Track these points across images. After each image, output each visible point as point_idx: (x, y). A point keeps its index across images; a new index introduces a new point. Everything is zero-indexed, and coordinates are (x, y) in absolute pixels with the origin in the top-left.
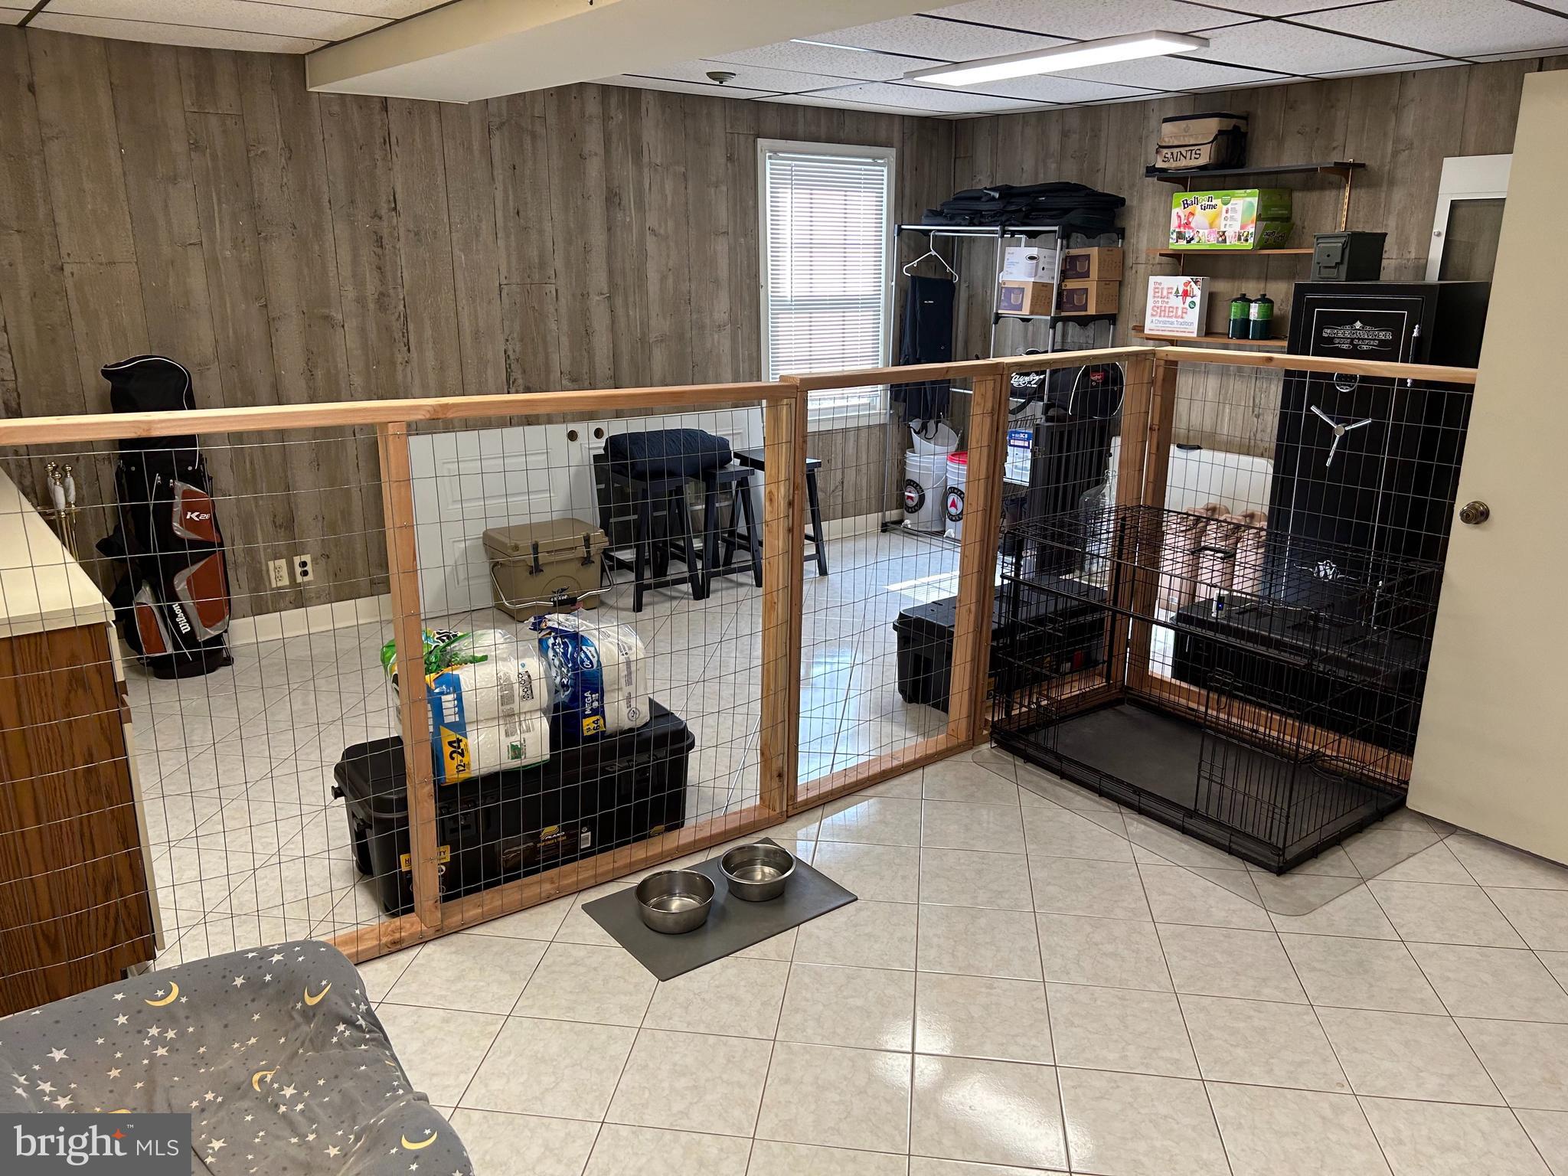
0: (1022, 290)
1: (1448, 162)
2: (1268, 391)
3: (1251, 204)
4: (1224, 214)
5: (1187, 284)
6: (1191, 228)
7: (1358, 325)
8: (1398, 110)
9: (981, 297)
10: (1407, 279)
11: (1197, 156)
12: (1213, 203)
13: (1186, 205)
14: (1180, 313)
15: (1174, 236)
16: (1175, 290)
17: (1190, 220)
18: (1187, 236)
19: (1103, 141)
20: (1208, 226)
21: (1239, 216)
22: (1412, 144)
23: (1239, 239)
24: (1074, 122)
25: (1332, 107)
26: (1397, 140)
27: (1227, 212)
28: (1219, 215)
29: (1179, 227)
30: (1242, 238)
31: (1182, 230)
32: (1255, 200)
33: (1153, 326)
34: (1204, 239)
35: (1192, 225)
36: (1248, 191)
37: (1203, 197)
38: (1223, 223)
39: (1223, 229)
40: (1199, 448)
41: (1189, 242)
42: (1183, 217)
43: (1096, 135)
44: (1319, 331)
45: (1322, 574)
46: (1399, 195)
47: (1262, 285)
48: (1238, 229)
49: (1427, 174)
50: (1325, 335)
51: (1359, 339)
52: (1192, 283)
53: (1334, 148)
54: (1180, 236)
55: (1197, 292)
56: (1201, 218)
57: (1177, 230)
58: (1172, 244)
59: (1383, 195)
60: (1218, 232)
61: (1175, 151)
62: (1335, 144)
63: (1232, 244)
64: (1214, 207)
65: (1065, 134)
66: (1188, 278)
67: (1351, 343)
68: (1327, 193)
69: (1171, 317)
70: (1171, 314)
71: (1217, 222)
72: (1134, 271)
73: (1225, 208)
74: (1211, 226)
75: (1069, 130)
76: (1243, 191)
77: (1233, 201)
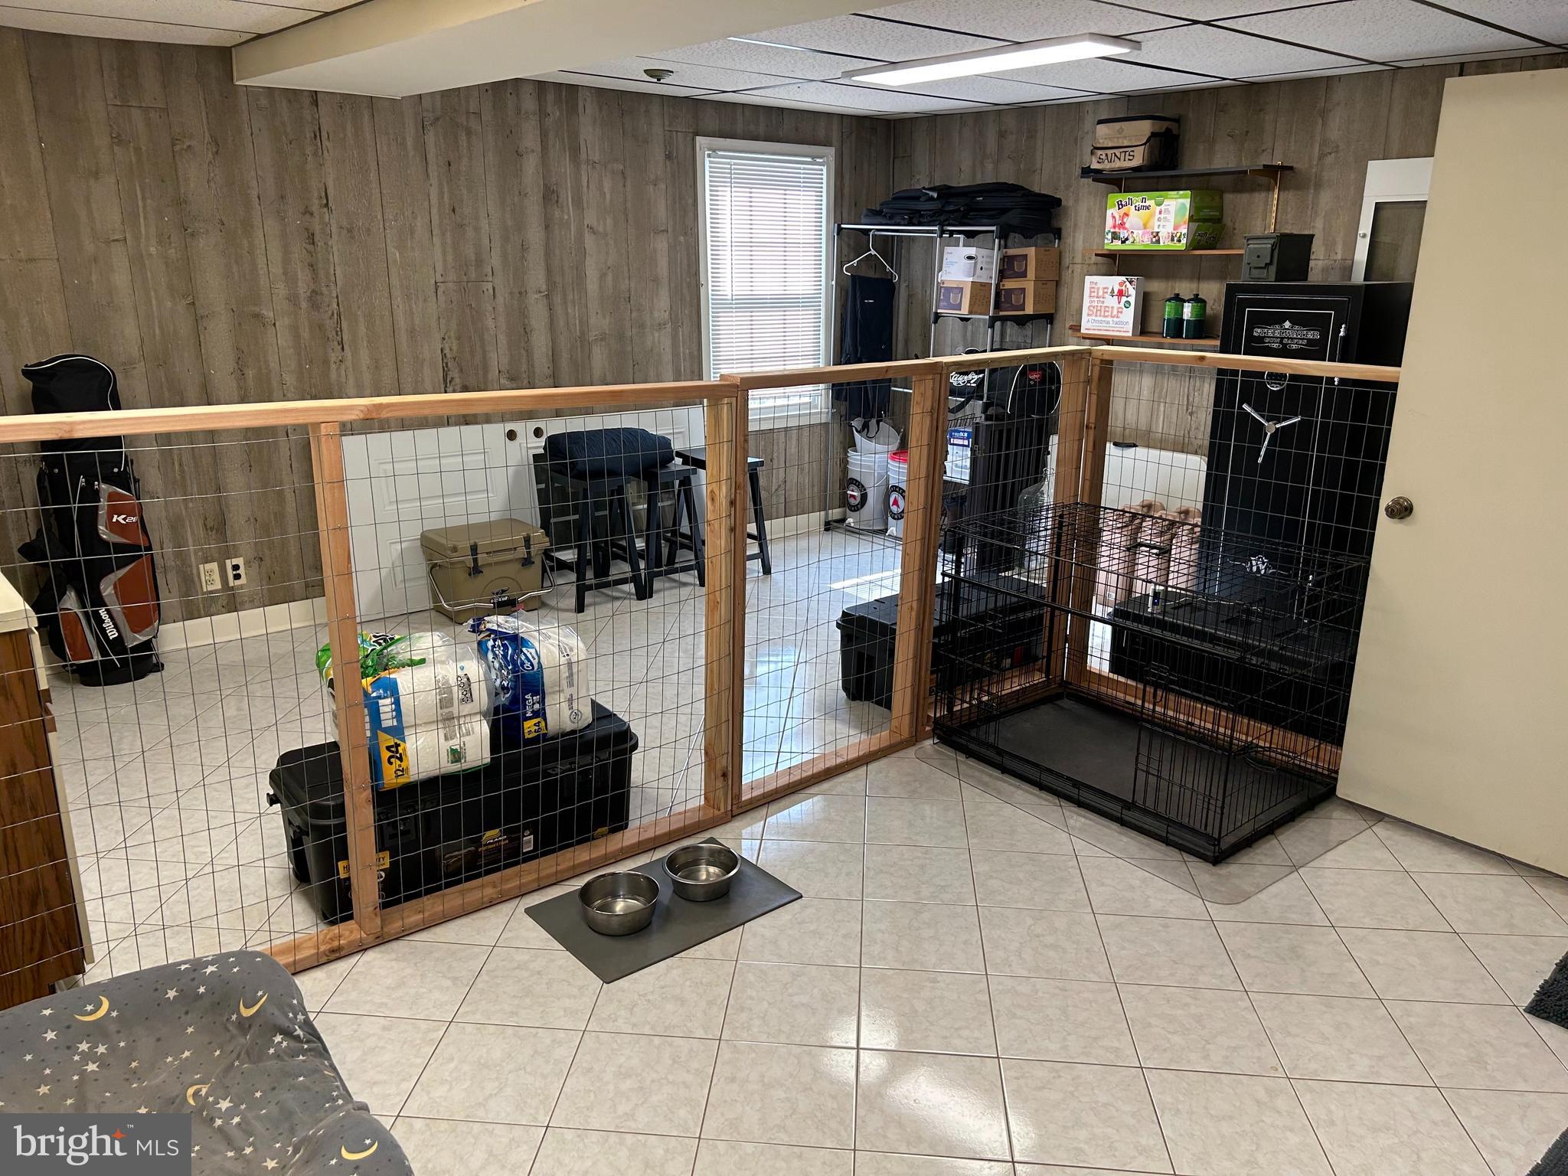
0: (961, 290)
1: (1373, 165)
2: (1201, 389)
3: (1184, 205)
4: (1157, 215)
5: (1121, 284)
6: (1125, 228)
7: (1287, 324)
8: (1324, 114)
9: (920, 296)
10: (1334, 280)
11: (1131, 158)
12: (1147, 204)
13: (1120, 205)
14: (1115, 313)
15: (1109, 236)
16: (1110, 291)
17: (1125, 220)
18: (1122, 236)
19: (1039, 143)
20: (1142, 227)
21: (1172, 217)
22: (1337, 147)
23: (1172, 240)
24: (1010, 122)
25: (1261, 110)
26: (1324, 142)
27: (1160, 213)
28: (1152, 215)
29: (1114, 227)
30: (1175, 239)
31: (1117, 230)
32: (1187, 202)
33: (1089, 325)
34: (1140, 241)
35: (1127, 226)
36: (1181, 192)
37: (1137, 198)
38: (1157, 223)
39: (1156, 230)
40: (1135, 446)
41: (1123, 242)
42: (1117, 217)
43: (1032, 135)
44: (1250, 330)
45: (1255, 569)
46: (1326, 198)
47: (1194, 286)
48: (1171, 230)
49: (1353, 177)
50: (1255, 334)
51: (1288, 338)
52: (1127, 283)
53: (1263, 151)
54: (1115, 236)
55: (1132, 292)
56: (1135, 218)
57: (1112, 230)
58: (1108, 244)
59: (1311, 196)
60: (1152, 233)
61: (1109, 152)
62: (1264, 147)
63: (1165, 244)
64: (1148, 208)
65: (1002, 135)
66: (1123, 278)
67: (1281, 342)
68: (1256, 195)
69: (1107, 316)
70: (1107, 314)
71: (1150, 224)
72: (1070, 272)
73: (1158, 209)
74: (1145, 227)
75: (1006, 131)
76: (1175, 192)
77: (1166, 202)
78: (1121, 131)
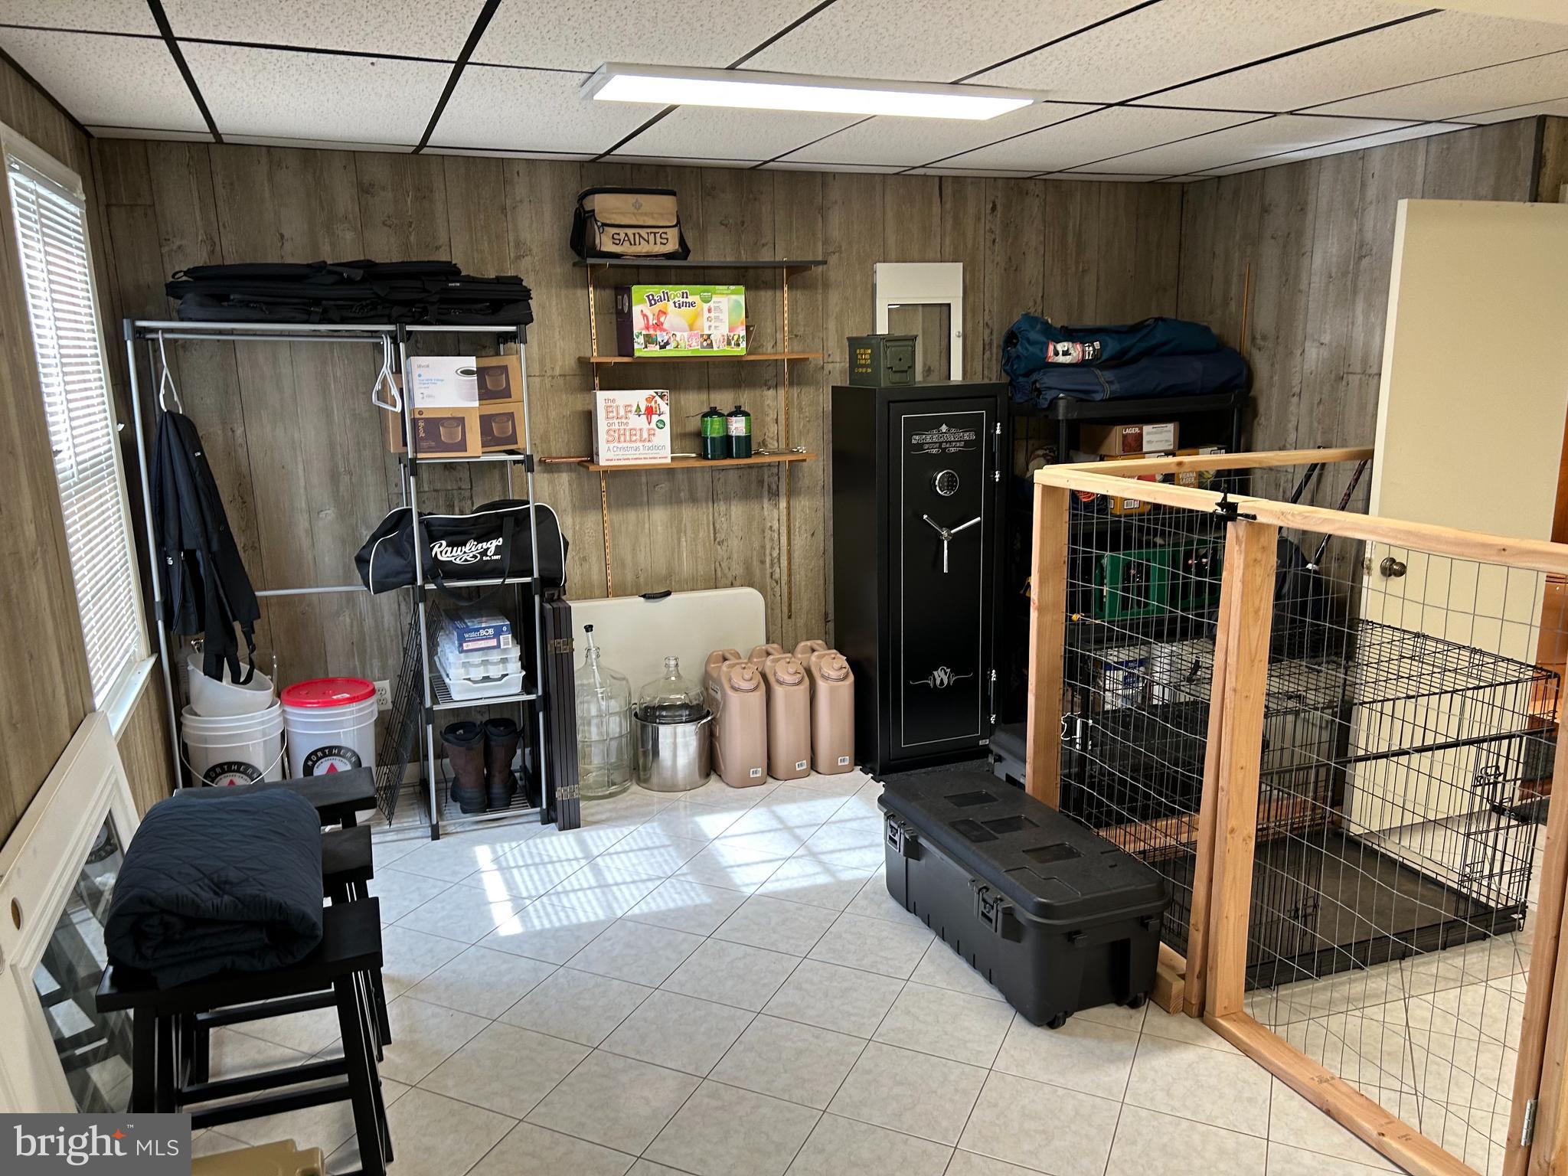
0: (461, 421)
1: (880, 267)
2: (728, 515)
3: (737, 302)
4: (706, 314)
5: (650, 399)
6: (664, 330)
7: (944, 428)
8: (822, 211)
10: (935, 381)
11: (665, 241)
12: (690, 299)
13: (652, 301)
14: (645, 435)
15: (641, 340)
16: (634, 408)
17: (662, 319)
18: (659, 339)
19: (439, 207)
20: (687, 328)
21: (725, 316)
22: (841, 247)
23: (729, 343)
24: (379, 173)
25: (755, 199)
26: (826, 242)
27: (709, 311)
28: (699, 315)
29: (647, 328)
30: (733, 342)
31: (652, 332)
32: (741, 299)
33: (610, 455)
34: (683, 343)
35: (665, 326)
36: (732, 287)
37: (675, 292)
38: (706, 324)
39: (707, 332)
40: (668, 594)
41: (663, 347)
42: (651, 318)
43: (424, 194)
44: (908, 439)
45: (938, 682)
46: (834, 297)
48: (726, 332)
49: (858, 278)
52: (657, 398)
53: (764, 245)
54: (649, 340)
55: (665, 408)
56: (675, 319)
57: (644, 332)
58: (640, 350)
59: (820, 297)
60: (702, 336)
61: (630, 232)
62: (764, 241)
63: (719, 349)
64: (692, 304)
65: (365, 190)
66: (652, 392)
67: (940, 447)
69: (635, 441)
70: (634, 438)
71: (698, 323)
73: (706, 306)
74: (691, 328)
75: (372, 185)
76: (725, 287)
77: (715, 298)
78: (637, 206)
